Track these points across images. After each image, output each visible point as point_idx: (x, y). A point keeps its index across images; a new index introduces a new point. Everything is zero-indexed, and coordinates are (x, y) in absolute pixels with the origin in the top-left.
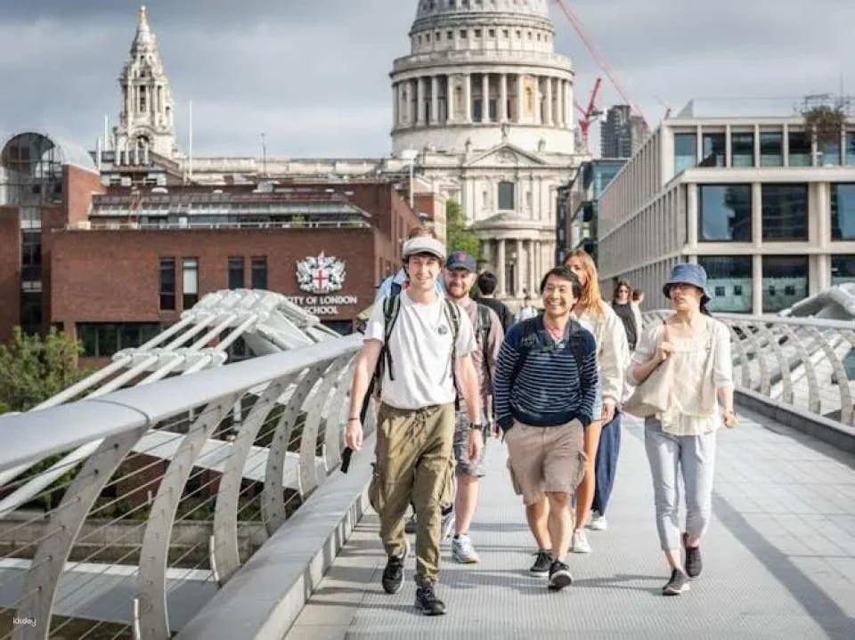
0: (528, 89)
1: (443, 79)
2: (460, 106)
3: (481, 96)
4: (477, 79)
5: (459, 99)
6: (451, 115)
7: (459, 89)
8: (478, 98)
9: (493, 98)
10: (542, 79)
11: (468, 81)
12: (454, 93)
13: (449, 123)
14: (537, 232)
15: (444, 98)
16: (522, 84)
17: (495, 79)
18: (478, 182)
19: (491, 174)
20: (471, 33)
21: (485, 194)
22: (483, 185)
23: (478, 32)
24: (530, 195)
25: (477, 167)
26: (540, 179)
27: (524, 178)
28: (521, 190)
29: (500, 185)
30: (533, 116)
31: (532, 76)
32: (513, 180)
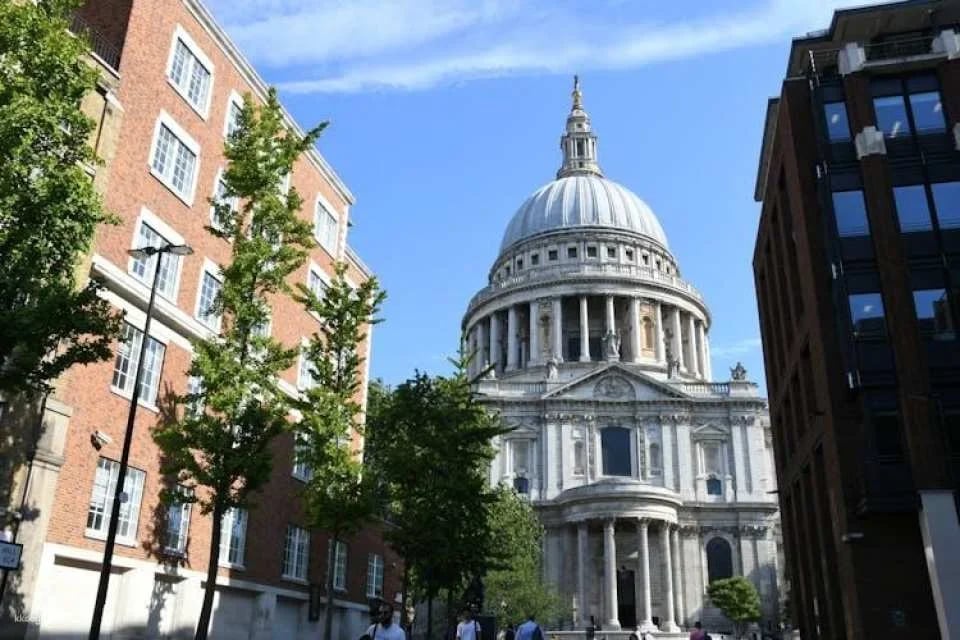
0: (646, 319)
1: (524, 309)
2: (547, 342)
3: (579, 332)
4: (570, 305)
5: (547, 333)
6: (534, 354)
7: (546, 320)
8: (573, 336)
9: (595, 335)
10: (668, 310)
11: (558, 306)
12: (538, 324)
13: (531, 364)
14: (673, 511)
15: (524, 338)
16: (638, 311)
17: (597, 304)
18: (566, 428)
19: (590, 414)
20: (563, 252)
21: (579, 447)
22: (576, 434)
23: (573, 252)
24: (656, 449)
25: (565, 401)
26: (675, 422)
27: (647, 420)
28: (642, 439)
29: (604, 433)
30: (657, 356)
31: (653, 302)
32: (627, 426)
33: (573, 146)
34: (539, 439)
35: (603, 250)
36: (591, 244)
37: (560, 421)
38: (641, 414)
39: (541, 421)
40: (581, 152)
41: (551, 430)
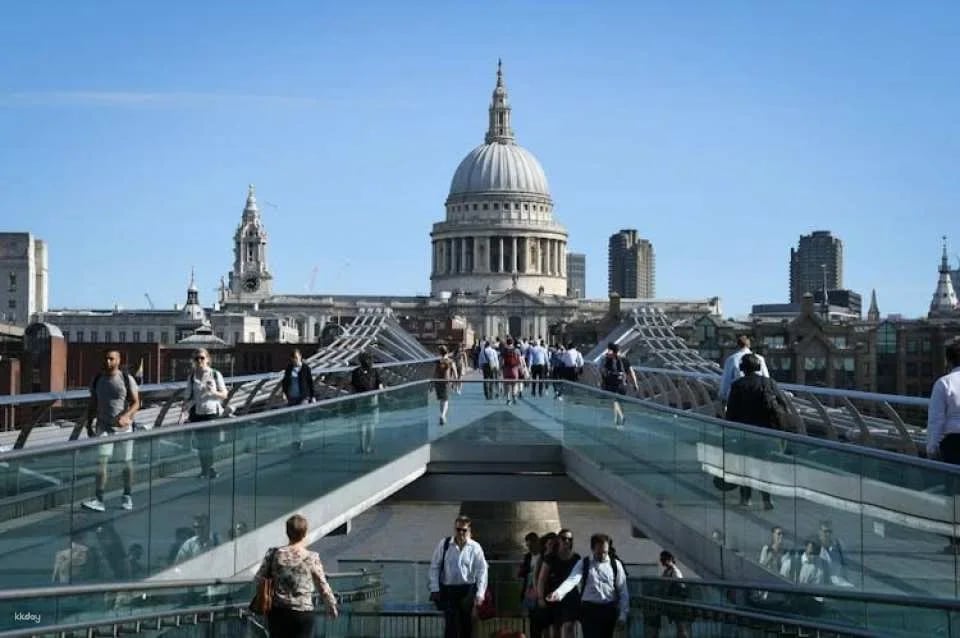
0: (533, 248)
1: (470, 240)
2: (482, 260)
4: (495, 241)
5: (482, 255)
6: (476, 266)
7: (482, 248)
8: (496, 254)
10: (543, 241)
11: (488, 242)
12: (478, 251)
13: (474, 271)
15: (470, 253)
16: (528, 245)
17: (508, 241)
18: (495, 318)
19: (504, 312)
20: (491, 206)
21: (500, 325)
22: (499, 320)
23: (496, 206)
24: (532, 327)
25: (495, 306)
26: (540, 316)
27: (529, 314)
28: (526, 323)
29: (511, 319)
30: (536, 268)
31: (536, 239)
32: (520, 316)
33: (497, 117)
34: (483, 322)
35: (512, 206)
36: (506, 202)
37: (492, 315)
38: (527, 311)
39: (484, 315)
40: (501, 121)
41: (488, 319)
